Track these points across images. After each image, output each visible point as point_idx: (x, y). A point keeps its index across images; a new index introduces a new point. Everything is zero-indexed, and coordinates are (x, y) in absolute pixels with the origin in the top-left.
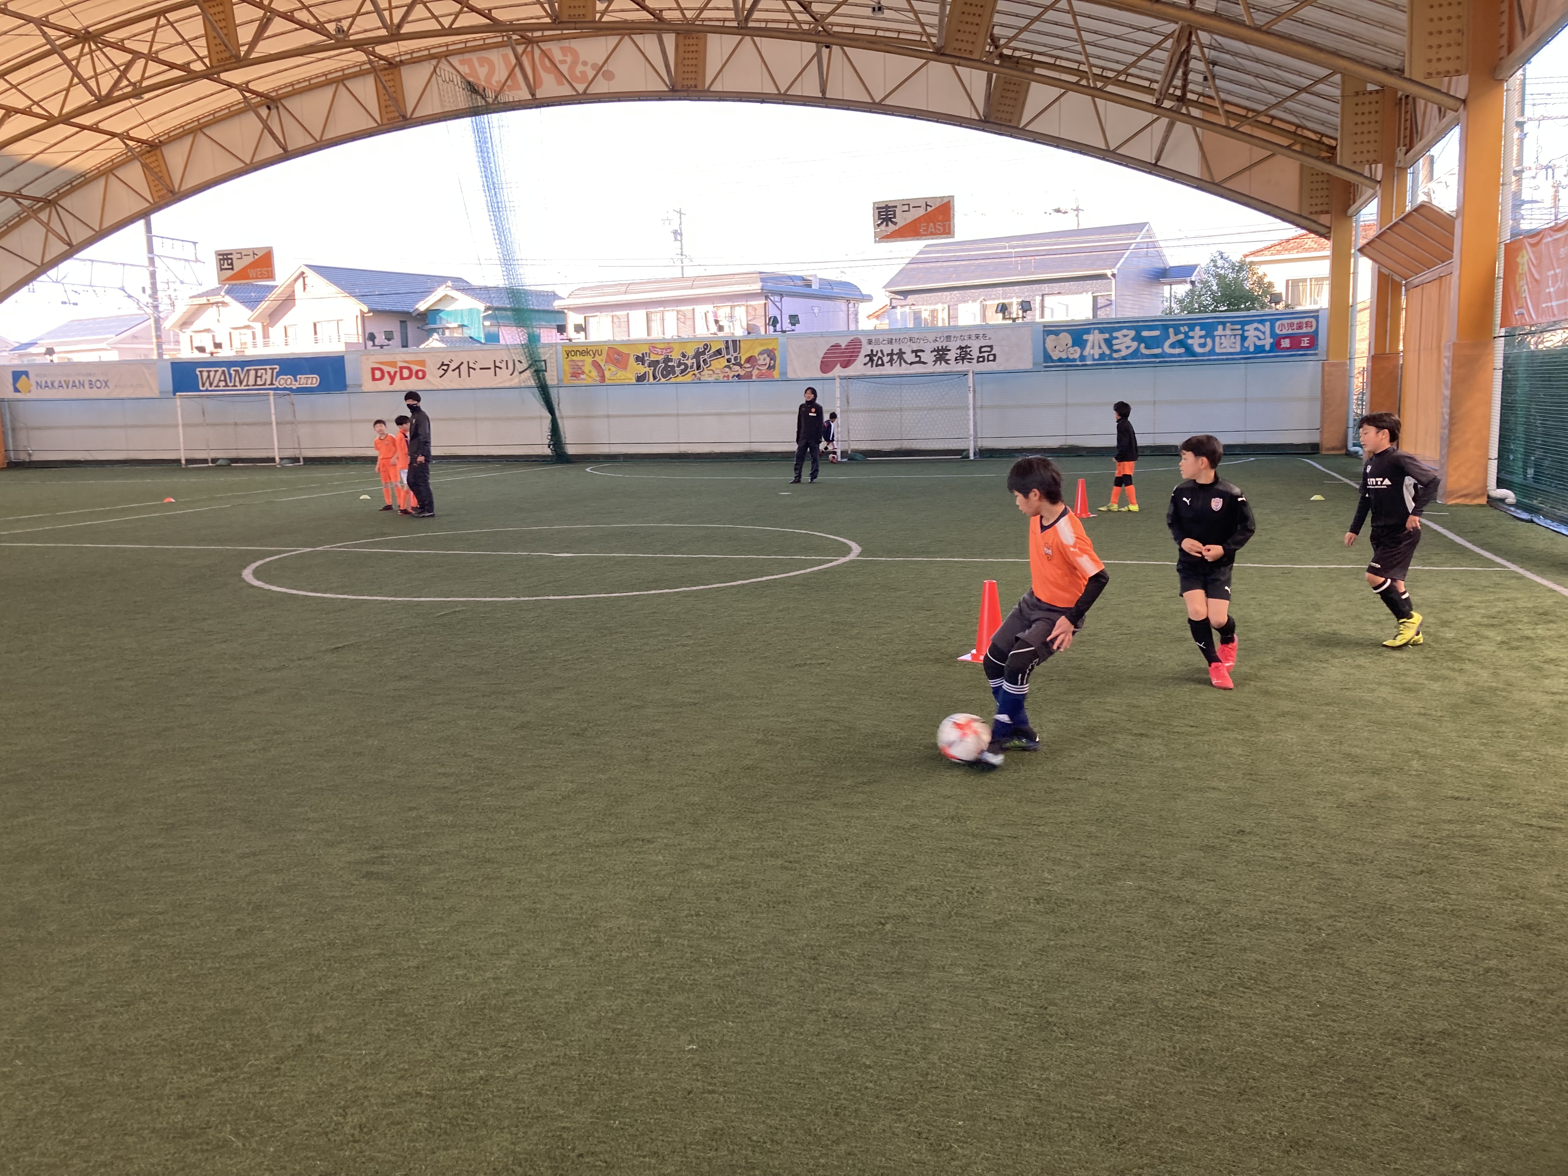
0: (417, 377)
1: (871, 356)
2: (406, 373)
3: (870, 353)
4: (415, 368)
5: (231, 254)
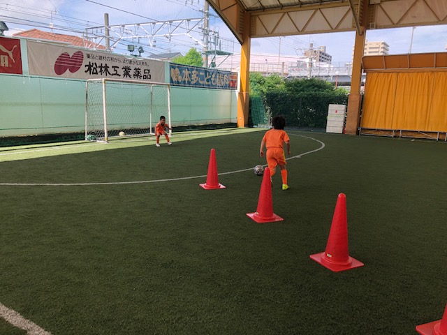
1: (89, 66)
3: (88, 64)
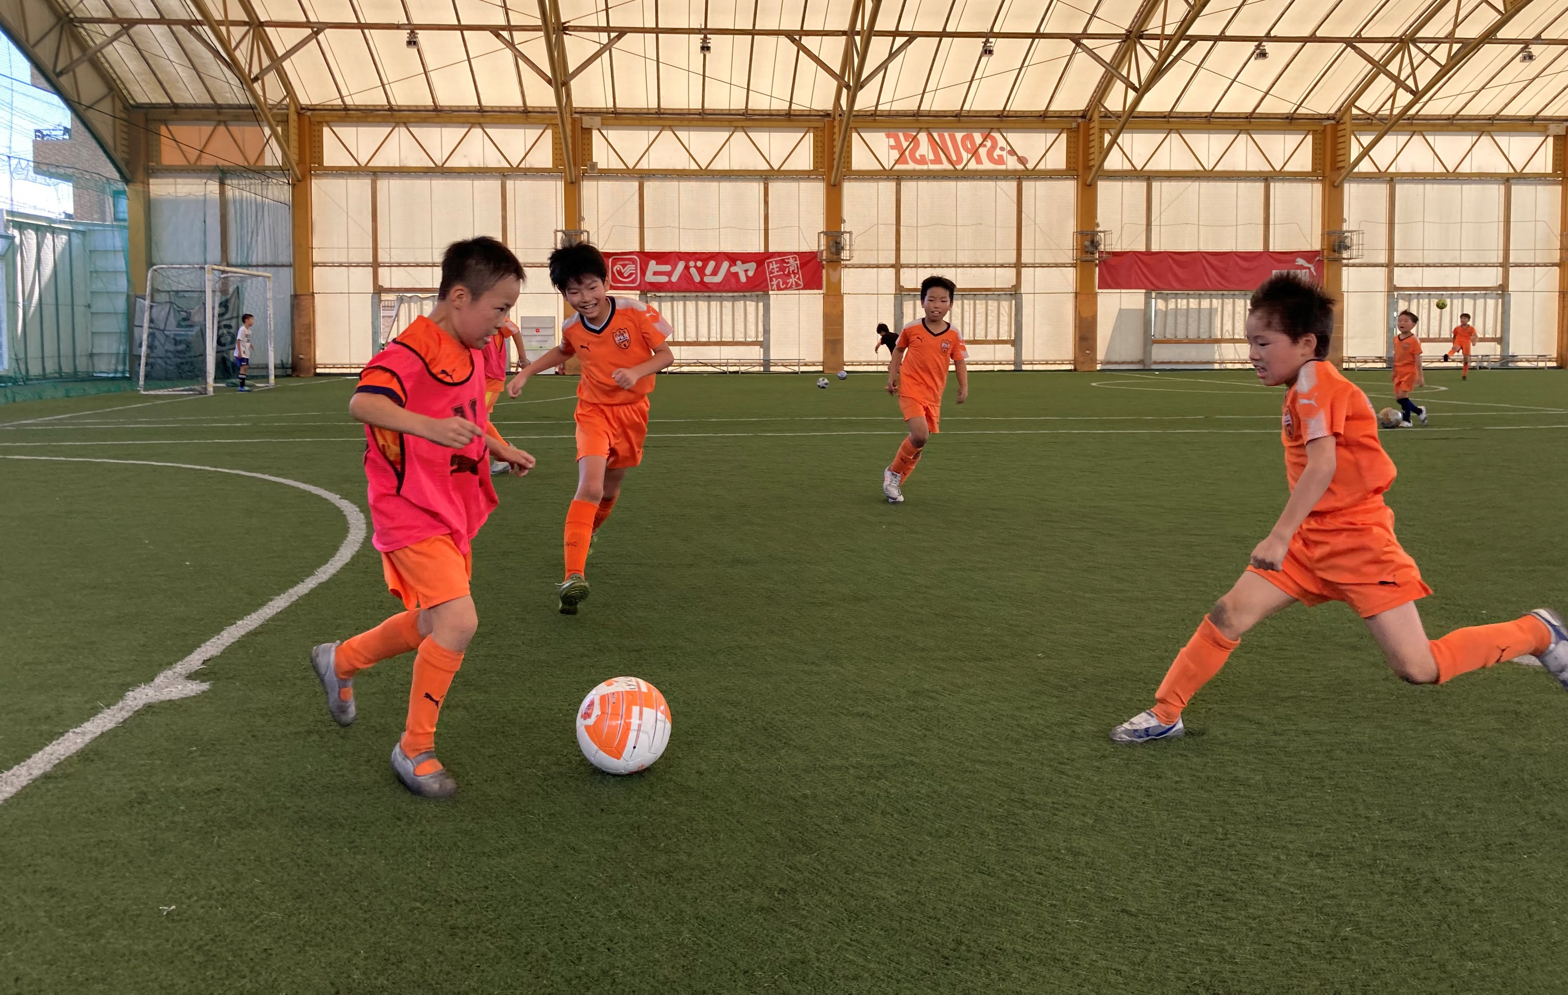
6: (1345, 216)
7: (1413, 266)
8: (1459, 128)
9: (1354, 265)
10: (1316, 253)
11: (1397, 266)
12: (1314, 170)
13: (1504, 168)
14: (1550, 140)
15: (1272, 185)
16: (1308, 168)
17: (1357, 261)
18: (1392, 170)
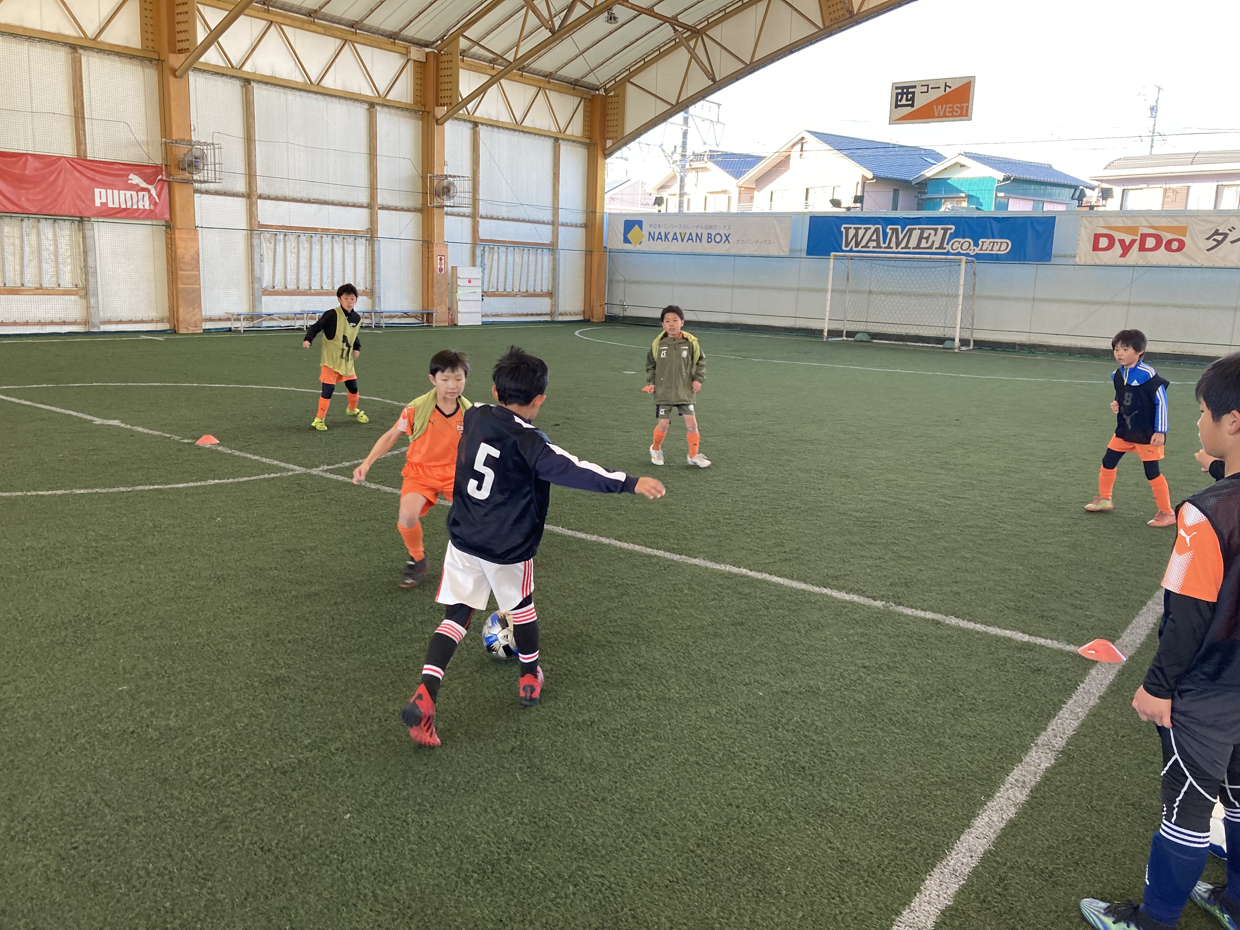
0: (1168, 248)
2: (1150, 242)
4: (1167, 236)
5: (915, 87)
6: (193, 122)
7: (277, 199)
8: (320, 30)
9: (207, 192)
10: (157, 169)
11: (260, 197)
12: (145, 49)
13: (367, 91)
14: (410, 66)
15: (84, 59)
16: (135, 41)
17: (212, 187)
18: (247, 68)
